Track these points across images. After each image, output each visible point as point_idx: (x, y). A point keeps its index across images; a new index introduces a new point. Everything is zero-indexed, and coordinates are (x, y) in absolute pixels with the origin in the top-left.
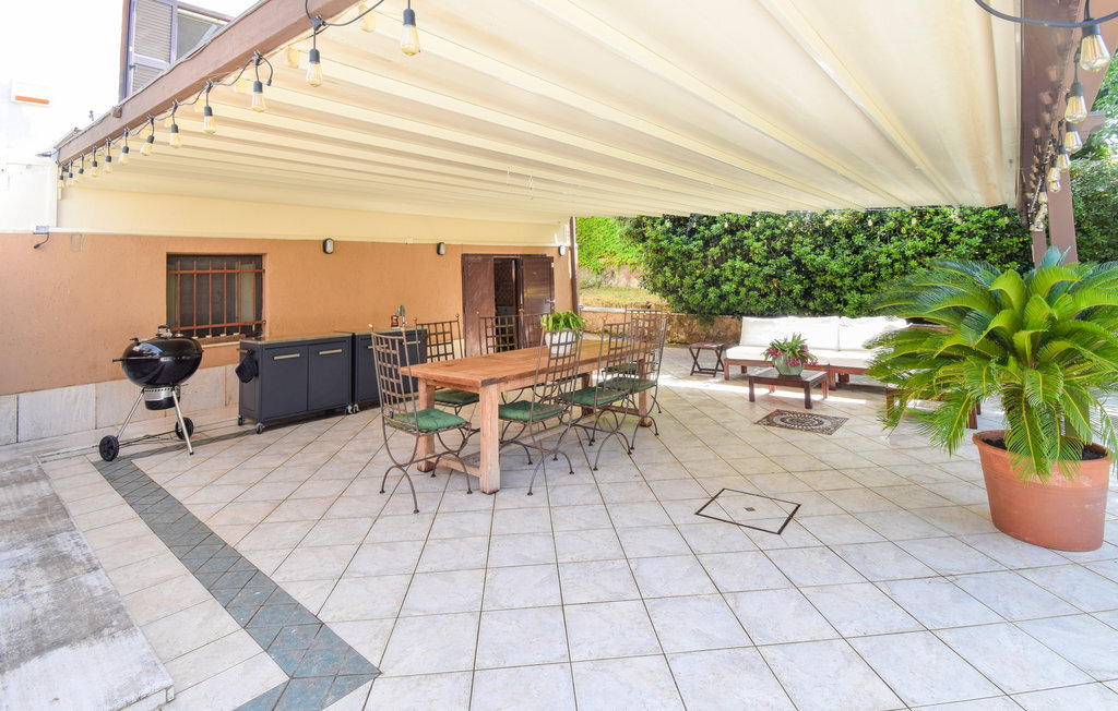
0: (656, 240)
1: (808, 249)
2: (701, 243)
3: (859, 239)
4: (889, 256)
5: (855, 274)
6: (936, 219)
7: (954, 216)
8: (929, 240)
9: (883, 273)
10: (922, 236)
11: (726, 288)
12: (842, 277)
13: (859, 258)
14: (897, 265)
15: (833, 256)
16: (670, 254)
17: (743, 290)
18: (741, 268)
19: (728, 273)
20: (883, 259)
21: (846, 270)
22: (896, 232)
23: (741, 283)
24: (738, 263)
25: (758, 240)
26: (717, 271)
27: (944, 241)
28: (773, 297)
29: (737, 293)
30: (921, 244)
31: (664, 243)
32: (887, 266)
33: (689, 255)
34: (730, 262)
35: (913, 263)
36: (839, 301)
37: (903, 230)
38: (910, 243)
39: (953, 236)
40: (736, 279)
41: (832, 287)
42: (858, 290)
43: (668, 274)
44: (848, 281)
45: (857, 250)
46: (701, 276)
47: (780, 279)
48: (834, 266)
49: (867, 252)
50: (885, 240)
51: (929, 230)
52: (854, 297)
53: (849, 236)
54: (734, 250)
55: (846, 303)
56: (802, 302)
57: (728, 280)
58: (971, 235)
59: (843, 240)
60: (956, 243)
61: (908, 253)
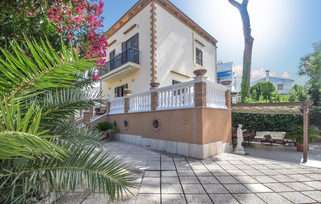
0: (235, 117)
1: (267, 120)
2: (244, 117)
3: (277, 119)
4: (282, 122)
5: (276, 125)
6: (291, 116)
7: (295, 115)
8: (290, 119)
9: (281, 125)
10: (289, 119)
11: (250, 126)
12: (273, 125)
13: (277, 122)
14: (284, 123)
15: (272, 121)
16: (238, 119)
17: (253, 127)
18: (253, 123)
19: (250, 124)
20: (281, 122)
21: (274, 124)
22: (284, 118)
23: (253, 126)
24: (252, 122)
25: (257, 118)
26: (248, 123)
27: (293, 120)
28: (259, 128)
29: (252, 127)
30: (288, 120)
31: (237, 117)
32: (282, 124)
33: (242, 120)
34: (251, 122)
35: (287, 123)
36: (272, 130)
37: (285, 117)
38: (286, 120)
39: (294, 119)
40: (252, 125)
41: (271, 127)
42: (276, 127)
43: (237, 123)
44: (274, 126)
45: (276, 120)
46: (244, 124)
47: (261, 125)
48: (272, 123)
49: (278, 121)
50: (282, 119)
51: (290, 118)
52: (275, 129)
53: (275, 118)
54: (251, 119)
55: (274, 130)
56: (265, 130)
57: (250, 125)
58: (297, 119)
59: (274, 119)
60: (295, 120)
61: (286, 121)
